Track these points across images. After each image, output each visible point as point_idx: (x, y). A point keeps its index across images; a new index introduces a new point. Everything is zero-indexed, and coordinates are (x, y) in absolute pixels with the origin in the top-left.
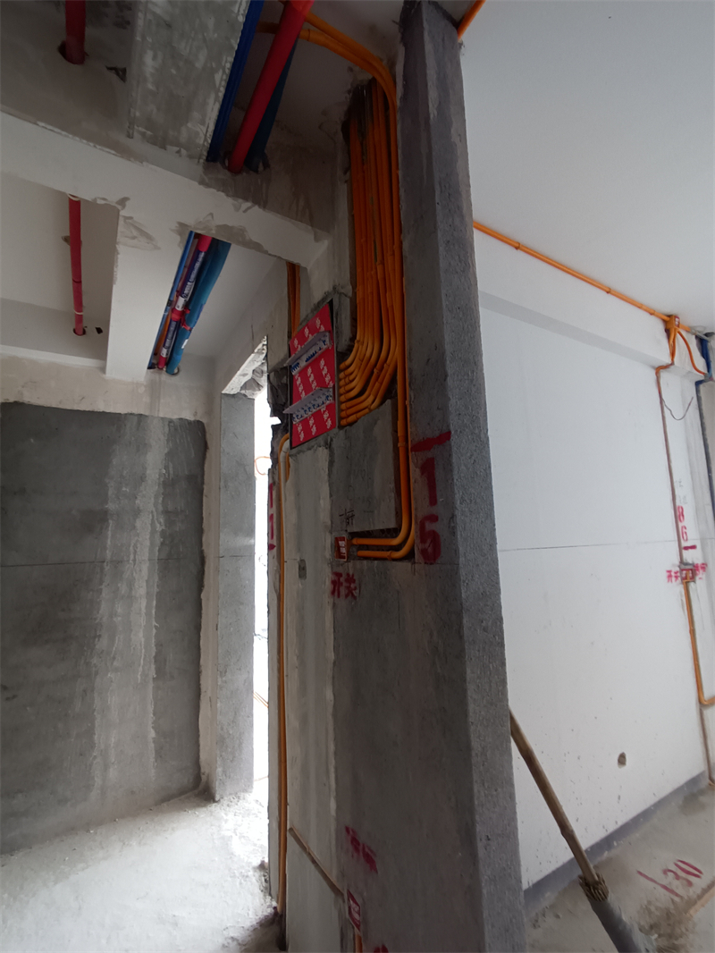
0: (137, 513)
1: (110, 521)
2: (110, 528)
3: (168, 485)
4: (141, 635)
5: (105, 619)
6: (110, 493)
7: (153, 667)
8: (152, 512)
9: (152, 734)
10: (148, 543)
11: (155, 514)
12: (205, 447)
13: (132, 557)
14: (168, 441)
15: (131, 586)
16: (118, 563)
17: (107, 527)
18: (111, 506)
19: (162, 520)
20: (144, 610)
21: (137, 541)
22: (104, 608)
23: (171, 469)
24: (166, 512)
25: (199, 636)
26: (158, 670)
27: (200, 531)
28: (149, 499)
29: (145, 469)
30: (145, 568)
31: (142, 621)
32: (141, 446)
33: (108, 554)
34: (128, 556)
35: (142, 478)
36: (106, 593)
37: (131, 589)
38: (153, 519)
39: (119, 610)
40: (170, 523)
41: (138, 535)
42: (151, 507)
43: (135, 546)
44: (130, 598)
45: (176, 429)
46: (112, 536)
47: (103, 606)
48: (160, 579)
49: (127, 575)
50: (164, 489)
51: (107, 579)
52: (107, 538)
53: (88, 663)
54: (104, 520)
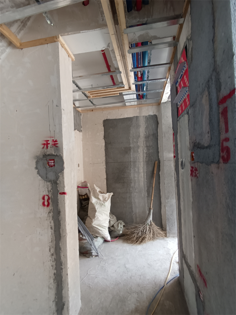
0: (138, 147)
2: (132, 152)
3: (147, 137)
4: (142, 183)
5: (132, 178)
6: (131, 142)
7: (146, 193)
8: (143, 147)
10: (142, 156)
11: (144, 147)
12: (158, 123)
13: (138, 160)
14: (146, 123)
15: (138, 169)
16: (135, 162)
17: (131, 152)
18: (131, 146)
19: (146, 149)
20: (143, 176)
21: (139, 156)
22: (132, 175)
23: (147, 133)
24: (147, 146)
25: (160, 186)
26: (148, 194)
27: (158, 152)
28: (141, 142)
29: (139, 133)
30: (142, 164)
31: (142, 179)
32: (138, 126)
33: (132, 160)
34: (137, 160)
35: (139, 136)
36: (132, 171)
37: (139, 170)
38: (143, 149)
39: (136, 176)
40: (148, 150)
41: (139, 154)
42: (142, 145)
43: (139, 157)
44: (139, 173)
45: (148, 119)
46: (133, 154)
47: (132, 174)
48: (146, 167)
49: (137, 166)
50: (146, 139)
51: (132, 167)
52: (131, 155)
53: (129, 190)
54: (130, 150)
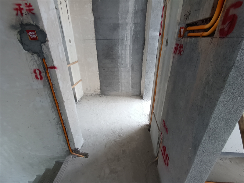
0: (127, 24)
1: (120, 27)
3: (135, 13)
4: (128, 60)
5: (120, 55)
6: (120, 17)
7: (131, 68)
8: (131, 24)
9: (131, 83)
10: (130, 34)
13: (126, 38)
15: (126, 47)
16: (122, 40)
17: (119, 29)
18: (120, 22)
19: (133, 26)
20: (129, 54)
21: (127, 33)
23: (136, 7)
24: (135, 24)
25: (142, 62)
26: (132, 69)
27: (144, 30)
28: (130, 19)
29: (129, 8)
30: (129, 41)
31: (128, 56)
33: (120, 37)
34: (125, 38)
35: (128, 12)
36: (120, 48)
38: (131, 26)
39: (123, 53)
40: (136, 27)
41: (127, 31)
42: (130, 22)
43: (126, 35)
44: (126, 50)
46: (121, 31)
47: (120, 51)
48: (133, 45)
49: (124, 43)
50: (134, 15)
51: (120, 44)
52: (119, 32)
53: (117, 65)
54: (118, 27)
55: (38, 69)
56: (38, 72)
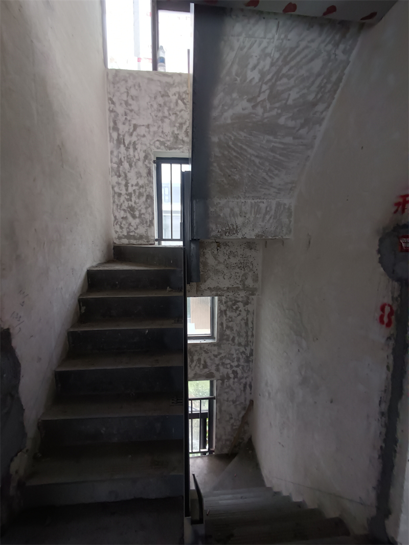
55: (389, 305)
56: (387, 309)
